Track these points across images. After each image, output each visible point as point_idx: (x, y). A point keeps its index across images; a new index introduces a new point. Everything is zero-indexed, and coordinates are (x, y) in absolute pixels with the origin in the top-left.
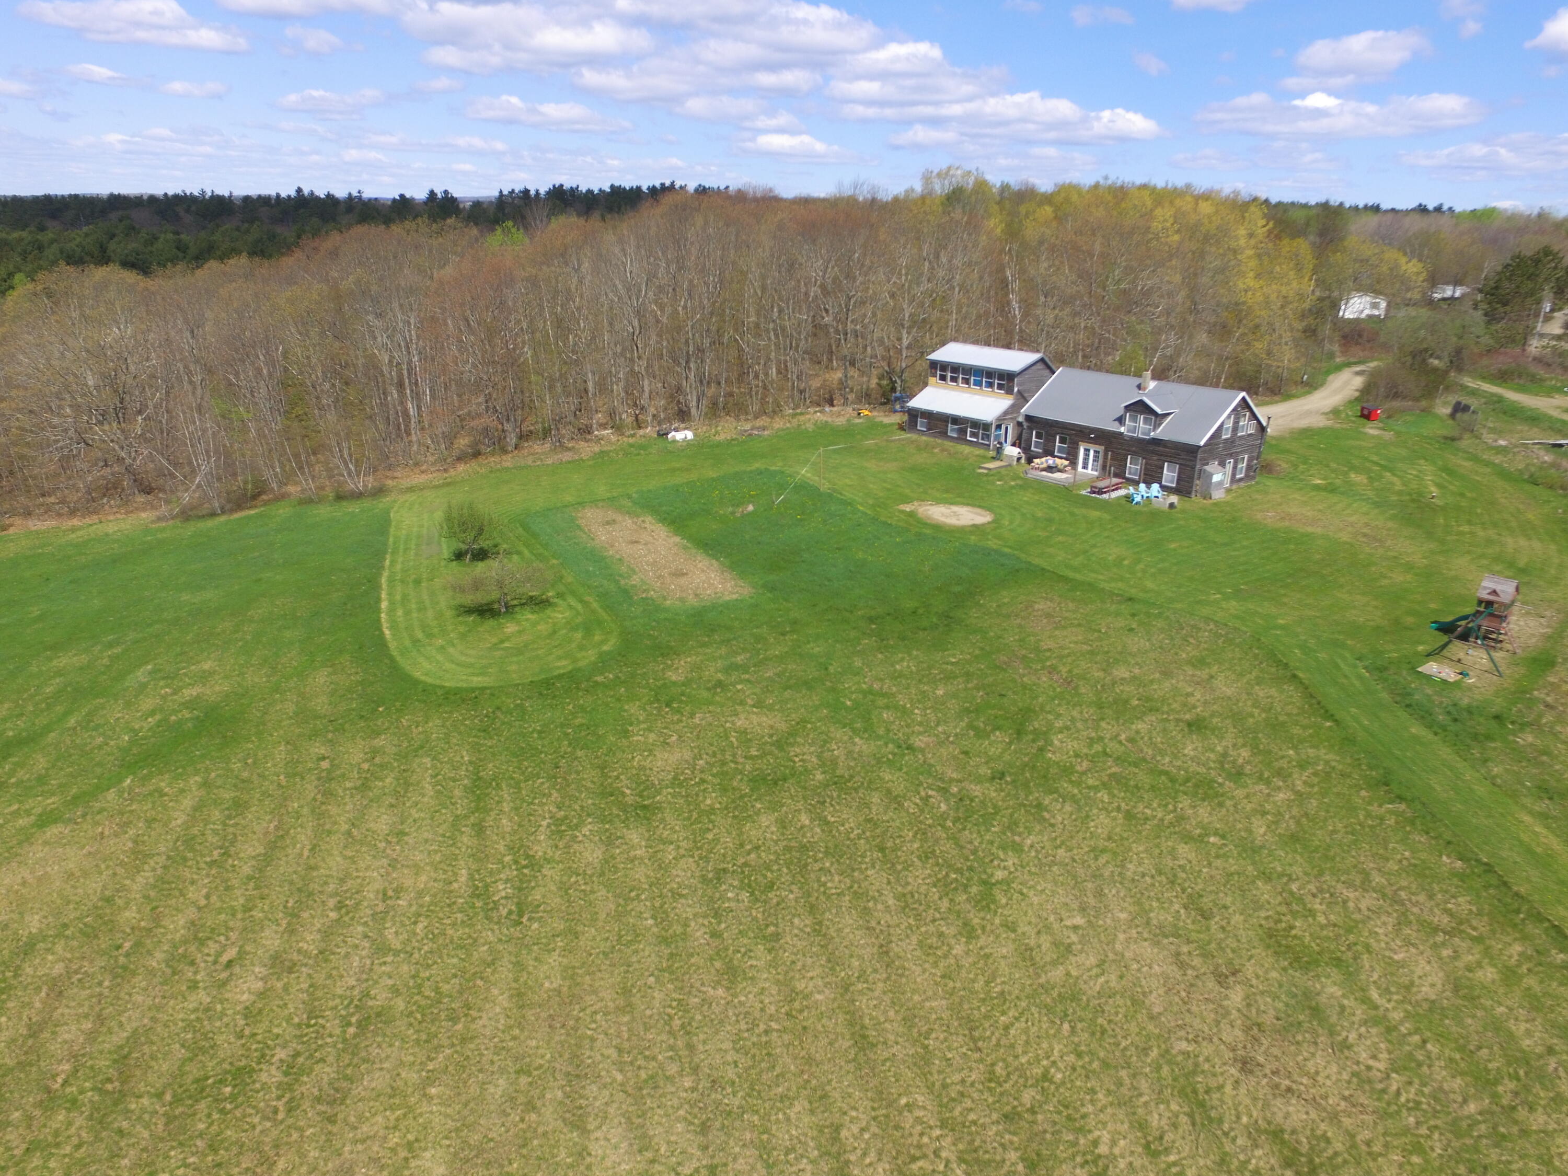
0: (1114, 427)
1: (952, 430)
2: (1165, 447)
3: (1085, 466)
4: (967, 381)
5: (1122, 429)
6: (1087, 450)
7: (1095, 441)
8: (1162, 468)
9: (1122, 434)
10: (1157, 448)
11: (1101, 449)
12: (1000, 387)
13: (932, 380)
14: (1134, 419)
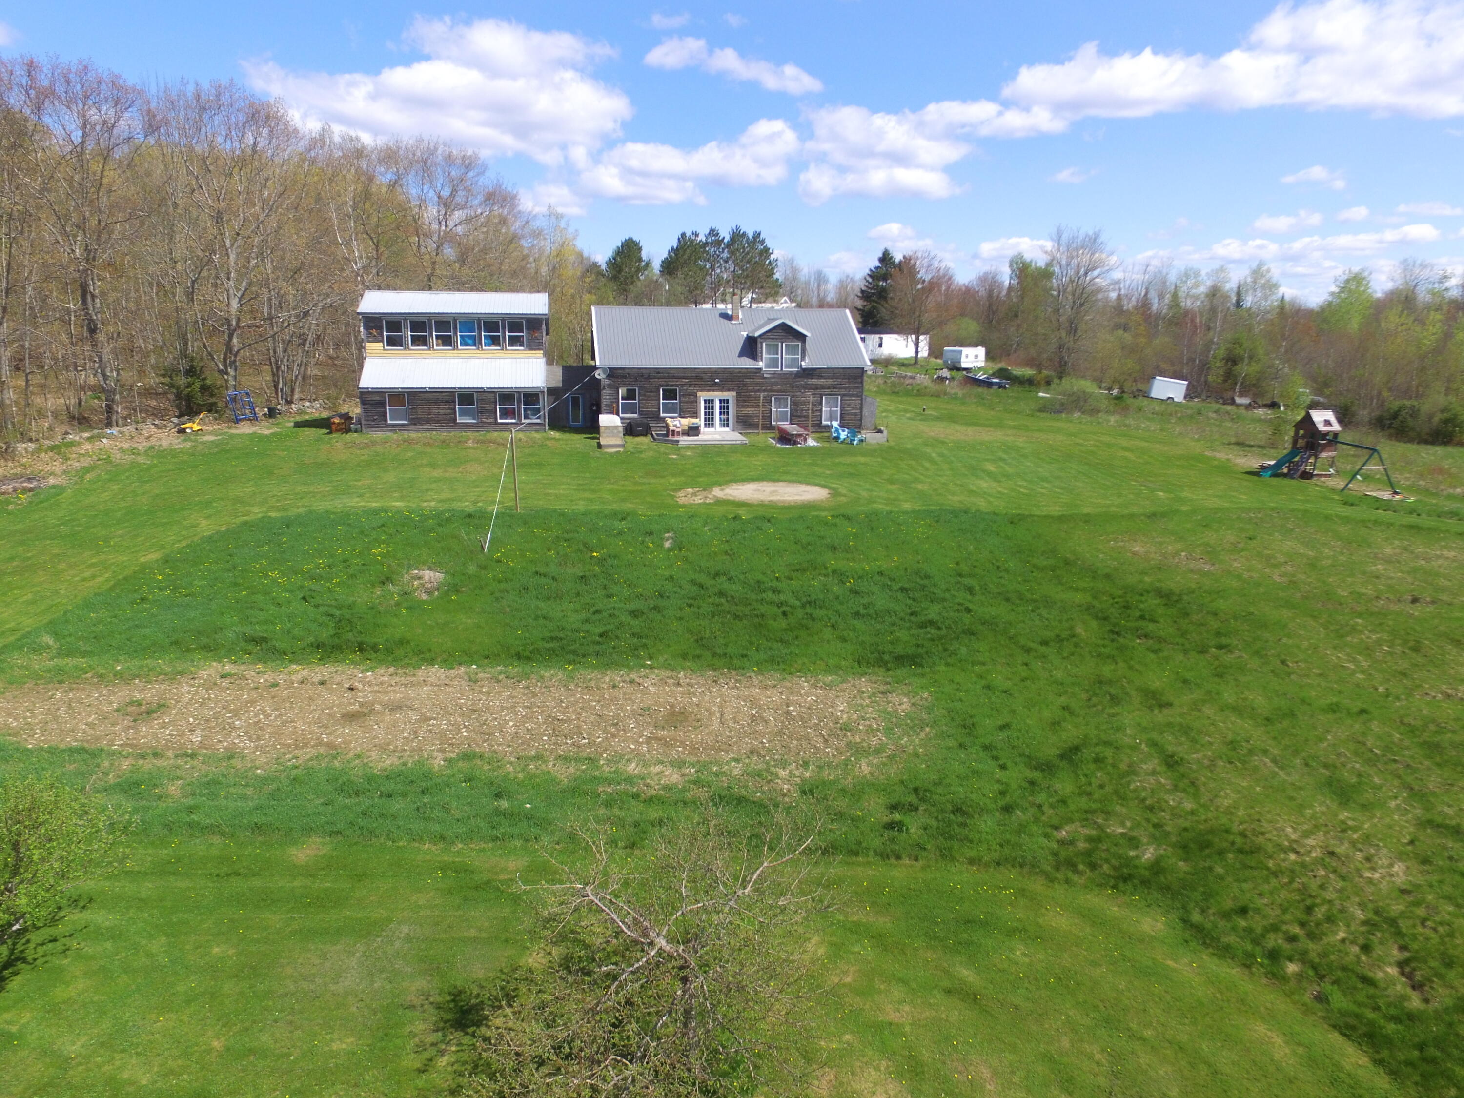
0: (747, 363)
1: (463, 413)
2: (820, 377)
3: (709, 422)
4: (447, 341)
5: (761, 364)
6: (709, 403)
7: (721, 388)
8: (821, 403)
9: (760, 369)
10: (810, 381)
11: (730, 396)
12: (514, 341)
13: (373, 347)
14: (773, 349)
